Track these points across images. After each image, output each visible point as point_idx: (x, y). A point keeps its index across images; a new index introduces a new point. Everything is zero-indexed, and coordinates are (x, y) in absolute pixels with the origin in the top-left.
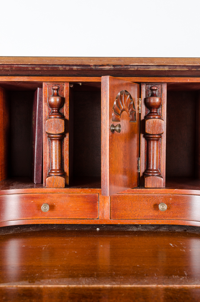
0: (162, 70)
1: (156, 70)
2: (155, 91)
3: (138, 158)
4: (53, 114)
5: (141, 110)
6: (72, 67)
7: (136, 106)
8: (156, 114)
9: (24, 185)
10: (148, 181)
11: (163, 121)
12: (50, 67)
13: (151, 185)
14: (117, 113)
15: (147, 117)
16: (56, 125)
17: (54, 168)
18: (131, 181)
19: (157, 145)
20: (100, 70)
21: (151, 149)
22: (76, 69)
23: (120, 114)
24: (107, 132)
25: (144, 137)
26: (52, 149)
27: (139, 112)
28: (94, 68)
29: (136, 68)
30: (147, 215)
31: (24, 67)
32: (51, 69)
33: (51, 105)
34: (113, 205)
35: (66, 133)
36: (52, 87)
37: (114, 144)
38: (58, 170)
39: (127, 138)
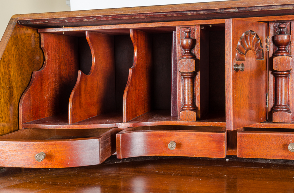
0: (287, 9)
1: (280, 9)
2: (283, 29)
3: (267, 94)
4: (186, 54)
5: (269, 47)
6: (199, 12)
7: (264, 44)
8: (284, 51)
9: (161, 118)
10: (276, 116)
11: (290, 58)
12: (179, 14)
13: (279, 120)
14: (242, 52)
15: (275, 54)
16: (188, 65)
17: (187, 103)
18: (259, 116)
19: (286, 81)
20: (226, 13)
21: (279, 85)
22: (203, 14)
23: (244, 53)
24: (230, 71)
25: (272, 73)
26: (185, 86)
27: (267, 50)
28: (219, 11)
29: (260, 9)
30: (276, 155)
31: (157, 15)
32: (180, 15)
33: (183, 47)
34: (240, 144)
35: (198, 71)
36: (185, 30)
37: (238, 82)
38: (190, 105)
39: (253, 76)
